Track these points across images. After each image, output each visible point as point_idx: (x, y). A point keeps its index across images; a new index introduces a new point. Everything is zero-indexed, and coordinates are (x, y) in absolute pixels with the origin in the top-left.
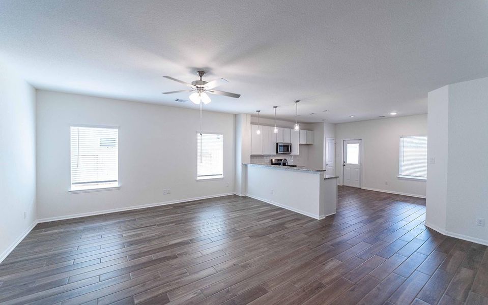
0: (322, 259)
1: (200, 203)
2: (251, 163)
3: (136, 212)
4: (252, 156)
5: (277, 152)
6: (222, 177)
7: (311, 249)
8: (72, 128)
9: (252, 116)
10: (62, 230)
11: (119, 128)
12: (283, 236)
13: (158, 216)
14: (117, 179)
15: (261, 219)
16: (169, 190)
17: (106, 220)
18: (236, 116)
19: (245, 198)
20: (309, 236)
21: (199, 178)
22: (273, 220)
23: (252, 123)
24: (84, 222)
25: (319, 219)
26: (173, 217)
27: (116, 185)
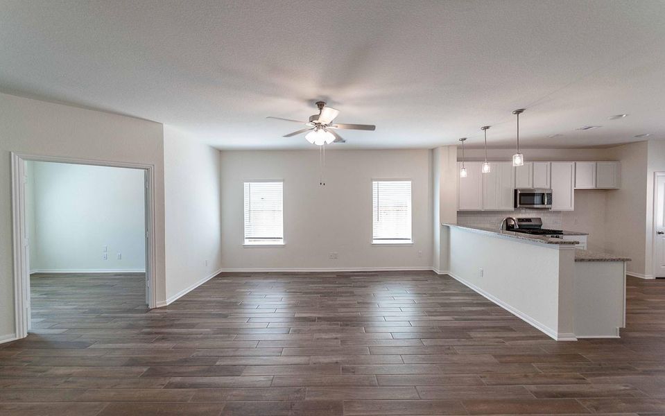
0: (486, 407)
1: (371, 275)
2: (458, 224)
3: (297, 275)
4: (460, 213)
5: (515, 206)
6: (410, 242)
7: (483, 384)
8: (245, 183)
9: (459, 147)
10: (230, 281)
11: (283, 181)
12: (449, 349)
13: (313, 283)
14: (282, 236)
15: (438, 314)
16: (336, 255)
17: (266, 278)
18: (432, 151)
19: (446, 277)
20: (501, 362)
21: (375, 242)
22: (456, 319)
23: (459, 160)
24: (250, 276)
25: (556, 339)
26: (325, 287)
27: (281, 242)
